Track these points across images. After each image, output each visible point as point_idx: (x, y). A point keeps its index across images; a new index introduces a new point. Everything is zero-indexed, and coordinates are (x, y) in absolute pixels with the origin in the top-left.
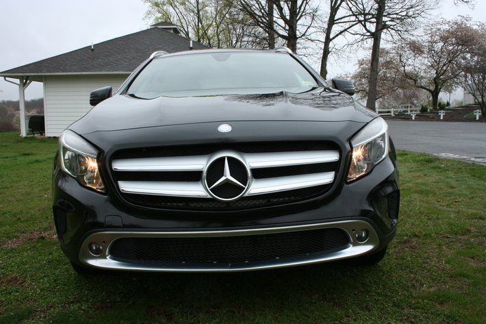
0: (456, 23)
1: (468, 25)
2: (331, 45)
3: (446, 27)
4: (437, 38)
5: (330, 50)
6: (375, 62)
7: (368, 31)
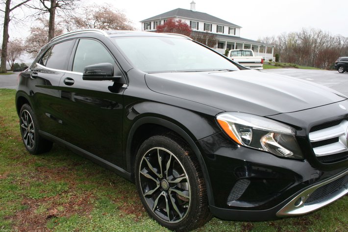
0: (104, 8)
1: (110, 10)
2: (11, 14)
3: (97, 10)
4: (91, 17)
5: (10, 18)
6: (52, 31)
7: (46, 7)
